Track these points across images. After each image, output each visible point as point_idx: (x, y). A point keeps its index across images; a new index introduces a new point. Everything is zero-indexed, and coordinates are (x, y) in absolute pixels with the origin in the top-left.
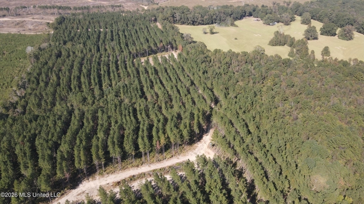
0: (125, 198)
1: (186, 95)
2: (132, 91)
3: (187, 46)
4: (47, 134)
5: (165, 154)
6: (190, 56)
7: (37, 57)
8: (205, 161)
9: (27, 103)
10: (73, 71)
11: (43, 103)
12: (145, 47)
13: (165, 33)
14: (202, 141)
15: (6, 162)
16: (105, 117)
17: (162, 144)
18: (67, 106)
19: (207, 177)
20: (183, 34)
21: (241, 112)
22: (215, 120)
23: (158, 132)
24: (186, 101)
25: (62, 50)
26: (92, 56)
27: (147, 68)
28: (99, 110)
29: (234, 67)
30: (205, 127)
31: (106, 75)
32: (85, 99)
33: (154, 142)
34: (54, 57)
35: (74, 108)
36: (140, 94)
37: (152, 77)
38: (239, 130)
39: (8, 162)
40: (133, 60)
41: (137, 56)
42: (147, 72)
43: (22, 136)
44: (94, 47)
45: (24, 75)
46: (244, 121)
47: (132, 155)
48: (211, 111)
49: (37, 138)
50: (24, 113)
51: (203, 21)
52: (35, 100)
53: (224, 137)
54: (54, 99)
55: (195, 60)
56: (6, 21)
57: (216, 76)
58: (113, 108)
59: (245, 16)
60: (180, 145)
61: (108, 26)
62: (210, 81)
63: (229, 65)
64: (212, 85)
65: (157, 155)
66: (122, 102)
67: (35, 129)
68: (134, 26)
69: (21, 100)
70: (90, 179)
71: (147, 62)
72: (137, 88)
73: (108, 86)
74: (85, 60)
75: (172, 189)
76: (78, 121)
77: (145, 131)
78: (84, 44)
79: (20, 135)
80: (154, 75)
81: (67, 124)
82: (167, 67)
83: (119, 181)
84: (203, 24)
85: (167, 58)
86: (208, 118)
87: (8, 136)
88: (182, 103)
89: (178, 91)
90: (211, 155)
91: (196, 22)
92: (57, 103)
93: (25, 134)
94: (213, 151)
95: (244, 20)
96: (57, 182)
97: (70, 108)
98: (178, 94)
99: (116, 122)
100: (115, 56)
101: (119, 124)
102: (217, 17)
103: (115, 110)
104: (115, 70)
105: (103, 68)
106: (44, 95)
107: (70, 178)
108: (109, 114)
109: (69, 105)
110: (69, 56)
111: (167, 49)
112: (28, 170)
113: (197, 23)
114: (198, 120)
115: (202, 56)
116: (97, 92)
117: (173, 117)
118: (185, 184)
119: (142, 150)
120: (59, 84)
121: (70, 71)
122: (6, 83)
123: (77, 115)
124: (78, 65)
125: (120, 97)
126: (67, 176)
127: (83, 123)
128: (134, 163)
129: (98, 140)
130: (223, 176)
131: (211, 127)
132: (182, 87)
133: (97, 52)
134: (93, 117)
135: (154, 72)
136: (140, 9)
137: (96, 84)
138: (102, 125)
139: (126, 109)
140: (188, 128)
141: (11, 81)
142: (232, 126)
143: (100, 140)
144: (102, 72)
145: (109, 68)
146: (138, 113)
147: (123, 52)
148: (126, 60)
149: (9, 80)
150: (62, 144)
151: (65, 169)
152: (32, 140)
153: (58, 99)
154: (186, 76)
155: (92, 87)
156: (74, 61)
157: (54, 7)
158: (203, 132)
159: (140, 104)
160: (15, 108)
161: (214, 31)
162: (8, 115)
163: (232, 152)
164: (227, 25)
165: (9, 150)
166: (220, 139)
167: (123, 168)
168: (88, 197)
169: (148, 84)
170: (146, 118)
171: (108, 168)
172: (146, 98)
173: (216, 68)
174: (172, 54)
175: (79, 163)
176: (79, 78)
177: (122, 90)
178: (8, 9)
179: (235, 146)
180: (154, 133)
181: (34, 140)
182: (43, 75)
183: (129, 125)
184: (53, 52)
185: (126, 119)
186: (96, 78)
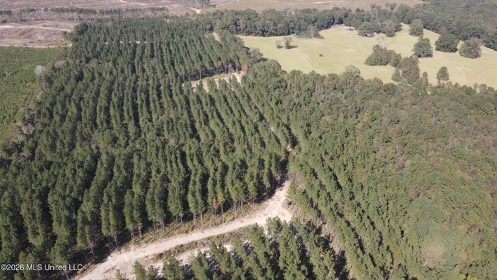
0: (170, 276)
1: (253, 135)
2: (179, 127)
3: (255, 66)
4: (64, 188)
5: (224, 215)
6: (259, 79)
7: (49, 80)
8: (278, 225)
9: (36, 144)
10: (99, 100)
11: (58, 144)
12: (198, 66)
13: (224, 48)
14: (274, 197)
15: (9, 226)
16: (143, 164)
17: (220, 202)
18: (91, 149)
19: (281, 248)
20: (248, 49)
21: (327, 158)
22: (292, 168)
23: (214, 185)
24: (253, 142)
25: (84, 70)
26: (125, 79)
27: (200, 96)
28: (135, 154)
29: (318, 95)
30: (278, 178)
31: (144, 105)
32: (115, 140)
33: (209, 200)
34: (73, 80)
35: (101, 151)
36: (190, 132)
37: (207, 109)
38: (324, 183)
39: (11, 226)
40: (181, 85)
41: (186, 78)
42: (200, 101)
43: (29, 190)
44: (128, 66)
45: (32, 105)
46: (331, 170)
47: (179, 217)
48: (287, 157)
49: (51, 193)
50: (32, 158)
51: (276, 30)
52: (48, 140)
53: (305, 192)
54: (74, 139)
55: (265, 85)
56: (7, 30)
57: (294, 108)
58: (154, 152)
59: (333, 24)
60: (244, 203)
61: (146, 38)
62: (285, 115)
63: (311, 92)
64: (288, 119)
65: (213, 216)
66: (167, 143)
67: (47, 180)
68: (182, 37)
69: (28, 140)
70: (122, 250)
71: (200, 88)
72: (186, 124)
73: (147, 120)
74: (116, 85)
75: (233, 265)
76: (106, 170)
77: (198, 183)
78: (114, 62)
79: (26, 189)
80: (209, 106)
81: (91, 173)
82: (227, 94)
83: (162, 252)
84: (277, 35)
85: (228, 82)
86: (283, 166)
87: (10, 190)
88: (248, 144)
89: (243, 129)
90: (287, 217)
91: (267, 32)
92: (78, 145)
93: (33, 187)
94: (290, 212)
95: (333, 29)
96: (78, 253)
97: (95, 151)
98: (242, 132)
99: (158, 171)
100: (156, 79)
101: (162, 173)
102: (295, 25)
103: (157, 155)
104: (156, 98)
105: (141, 95)
106: (60, 134)
107: (95, 249)
108: (149, 160)
109: (93, 147)
110: (93, 79)
111: (227, 70)
112: (38, 237)
113: (268, 34)
114: (269, 169)
115: (274, 80)
116: (132, 129)
117: (235, 164)
118: (251, 258)
119: (192, 210)
120: (79, 118)
121: (95, 101)
122: (7, 115)
123: (104, 161)
124: (106, 92)
125: (163, 136)
126: (91, 245)
127: (112, 172)
128: (182, 228)
129: (133, 197)
130: (303, 246)
131: (287, 178)
132: (248, 123)
133: (132, 74)
134: (126, 163)
135: (209, 102)
136: (191, 14)
137: (131, 118)
138: (139, 176)
139: (171, 154)
140: (255, 180)
141: (15, 114)
142: (314, 177)
143: (136, 195)
144: (139, 102)
145: (148, 95)
146: (188, 159)
147: (166, 73)
148: (171, 84)
149: (11, 112)
150: (84, 201)
151: (88, 237)
152: (43, 196)
153: (78, 138)
154: (253, 107)
155: (124, 122)
156: (100, 86)
157: (72, 11)
158: (276, 185)
159: (190, 146)
160: (20, 151)
161: (292, 44)
162: (11, 161)
163: (315, 213)
164: (308, 36)
165: (11, 210)
166: (298, 196)
167: (168, 235)
168: (119, 275)
169: (201, 118)
170: (199, 167)
171: (146, 234)
172: (198, 138)
173: (294, 96)
174: (234, 77)
175: (108, 228)
176: (107, 109)
177: (165, 127)
178: (9, 13)
179: (320, 204)
180: (209, 186)
181: (46, 196)
182: (59, 106)
183: (175, 175)
184: (72, 73)
185: (172, 167)
186: (131, 110)
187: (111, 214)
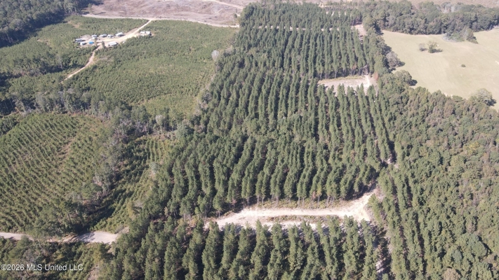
0: (274, 233)
1: (359, 145)
2: (305, 126)
4: (223, 159)
5: (319, 203)
7: (221, 65)
8: (351, 223)
9: (208, 119)
10: (253, 89)
11: (222, 123)
16: (273, 152)
17: (318, 195)
18: (241, 131)
19: (348, 238)
22: (380, 181)
23: (317, 182)
25: (245, 58)
27: (329, 100)
28: (269, 143)
30: (369, 185)
31: (284, 100)
32: (259, 128)
34: (236, 68)
35: (248, 134)
36: (312, 132)
41: (323, 77)
44: (278, 59)
47: (289, 197)
49: (215, 160)
50: (205, 131)
51: (426, 29)
52: (216, 118)
53: (381, 204)
54: (232, 120)
57: (404, 127)
58: (283, 144)
60: (336, 199)
62: (394, 132)
64: (395, 137)
65: (312, 202)
66: (293, 138)
67: (214, 151)
69: (203, 114)
71: (331, 91)
72: (311, 124)
73: (283, 115)
74: (266, 77)
75: (313, 239)
76: (249, 151)
77: (307, 177)
78: (269, 53)
79: (203, 155)
80: (333, 110)
81: (240, 149)
83: (274, 216)
84: (426, 34)
85: (355, 90)
86: (373, 175)
87: (194, 153)
89: (354, 138)
91: (415, 30)
92: (234, 126)
93: (206, 154)
94: (368, 214)
96: (226, 204)
97: (244, 134)
98: (352, 142)
99: (283, 161)
101: (284, 163)
103: (284, 147)
105: (283, 91)
106: (223, 115)
107: (235, 204)
108: (278, 150)
109: (243, 129)
111: (361, 72)
114: (361, 179)
115: (397, 95)
116: (271, 122)
117: (337, 168)
118: (325, 238)
119: (298, 195)
120: (237, 105)
121: (250, 89)
122: (191, 89)
123: (249, 144)
125: (292, 131)
126: (234, 201)
127: (253, 154)
128: (289, 205)
129: (263, 176)
131: (376, 188)
132: (359, 134)
133: (280, 67)
134: (263, 149)
135: (334, 107)
137: (272, 110)
139: (294, 149)
140: (347, 185)
142: (392, 194)
143: (265, 175)
144: (280, 96)
145: (289, 91)
146: (305, 155)
150: (234, 172)
151: (233, 197)
152: (211, 161)
153: (235, 120)
154: (368, 120)
155: (267, 110)
156: (255, 76)
158: (364, 190)
159: (310, 144)
160: (199, 123)
162: (194, 130)
164: (460, 39)
165: (194, 167)
167: (280, 207)
168: (247, 224)
169: (324, 122)
170: (311, 164)
171: (266, 202)
172: (317, 139)
173: (410, 113)
175: (245, 194)
176: (257, 98)
177: (295, 124)
179: (388, 216)
180: (314, 182)
181: (213, 162)
182: (225, 90)
183: (293, 167)
184: (237, 60)
185: (292, 159)
186: (273, 103)
187: (248, 186)
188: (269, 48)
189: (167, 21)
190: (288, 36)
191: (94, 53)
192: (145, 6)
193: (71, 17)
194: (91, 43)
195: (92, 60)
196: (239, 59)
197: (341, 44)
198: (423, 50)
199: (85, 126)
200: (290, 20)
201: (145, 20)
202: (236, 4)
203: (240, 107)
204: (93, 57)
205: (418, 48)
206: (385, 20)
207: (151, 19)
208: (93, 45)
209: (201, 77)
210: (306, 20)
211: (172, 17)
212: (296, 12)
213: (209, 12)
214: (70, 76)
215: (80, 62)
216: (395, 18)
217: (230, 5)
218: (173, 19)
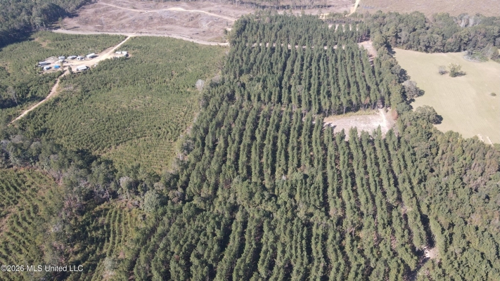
10: (245, 135)
12: (344, 101)
32: (252, 195)
34: (224, 104)
41: (329, 113)
69: (182, 171)
73: (282, 173)
92: (220, 190)
100: (299, 115)
105: (281, 137)
139: (298, 232)
145: (289, 139)
146: (313, 241)
153: (221, 182)
182: (210, 136)
184: (226, 92)
188: (265, 75)
189: (147, 37)
190: (287, 58)
191: (59, 81)
192: (125, 18)
193: (40, 32)
194: (56, 68)
195: (55, 90)
196: (228, 91)
197: (348, 69)
198: (443, 73)
199: (33, 187)
200: (288, 36)
201: (123, 36)
202: (227, 15)
203: (228, 163)
204: (57, 85)
205: (438, 71)
206: (397, 36)
207: (130, 35)
208: (60, 69)
209: (183, 114)
210: (307, 36)
211: (154, 33)
212: (294, 26)
213: (196, 25)
214: (26, 112)
215: (39, 94)
216: (408, 34)
217: (220, 16)
218: (155, 35)
